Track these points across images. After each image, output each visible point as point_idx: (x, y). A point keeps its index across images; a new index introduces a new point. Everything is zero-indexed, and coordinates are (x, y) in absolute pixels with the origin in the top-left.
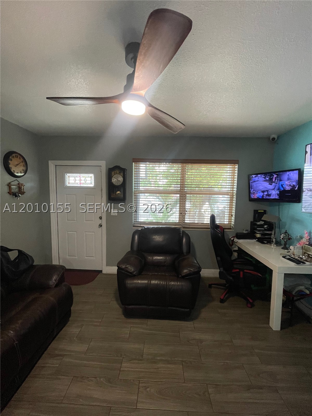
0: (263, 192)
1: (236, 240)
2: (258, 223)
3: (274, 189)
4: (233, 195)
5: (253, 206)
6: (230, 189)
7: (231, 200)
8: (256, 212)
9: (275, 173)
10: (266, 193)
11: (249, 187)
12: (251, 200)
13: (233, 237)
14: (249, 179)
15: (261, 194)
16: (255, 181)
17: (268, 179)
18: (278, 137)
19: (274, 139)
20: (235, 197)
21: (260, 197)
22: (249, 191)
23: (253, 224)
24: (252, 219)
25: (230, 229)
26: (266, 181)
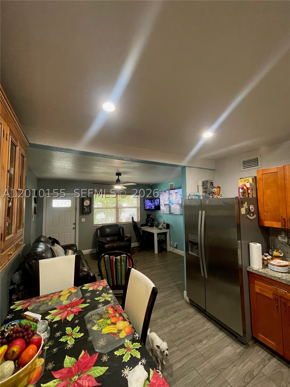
0: (149, 206)
1: (141, 227)
2: (149, 219)
3: (153, 205)
4: (138, 208)
5: (146, 212)
6: (137, 206)
7: (138, 210)
8: (147, 215)
9: (153, 199)
10: (150, 207)
11: (145, 205)
12: (145, 210)
13: (140, 226)
14: (144, 201)
15: (149, 207)
16: (146, 202)
17: (150, 201)
18: (153, 185)
19: (151, 186)
20: (139, 209)
21: (149, 209)
22: (145, 206)
23: (147, 220)
24: (146, 218)
25: (138, 223)
26: (150, 202)
